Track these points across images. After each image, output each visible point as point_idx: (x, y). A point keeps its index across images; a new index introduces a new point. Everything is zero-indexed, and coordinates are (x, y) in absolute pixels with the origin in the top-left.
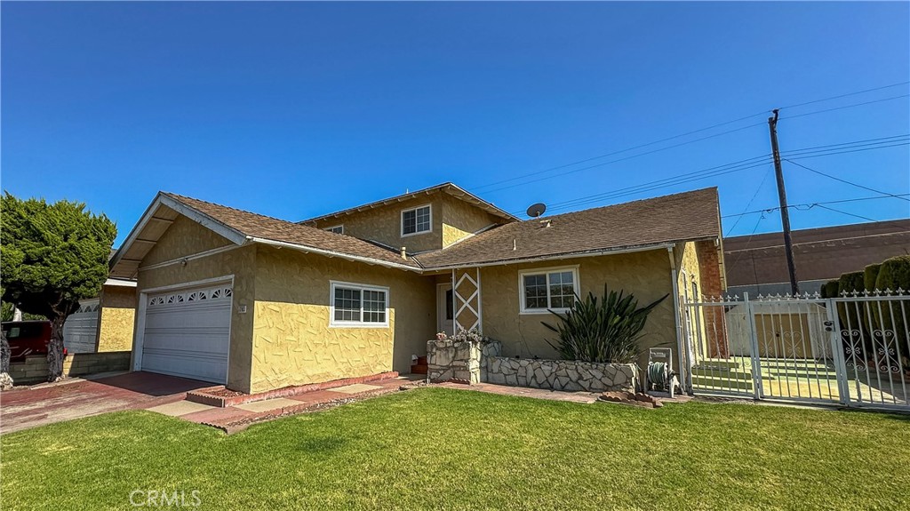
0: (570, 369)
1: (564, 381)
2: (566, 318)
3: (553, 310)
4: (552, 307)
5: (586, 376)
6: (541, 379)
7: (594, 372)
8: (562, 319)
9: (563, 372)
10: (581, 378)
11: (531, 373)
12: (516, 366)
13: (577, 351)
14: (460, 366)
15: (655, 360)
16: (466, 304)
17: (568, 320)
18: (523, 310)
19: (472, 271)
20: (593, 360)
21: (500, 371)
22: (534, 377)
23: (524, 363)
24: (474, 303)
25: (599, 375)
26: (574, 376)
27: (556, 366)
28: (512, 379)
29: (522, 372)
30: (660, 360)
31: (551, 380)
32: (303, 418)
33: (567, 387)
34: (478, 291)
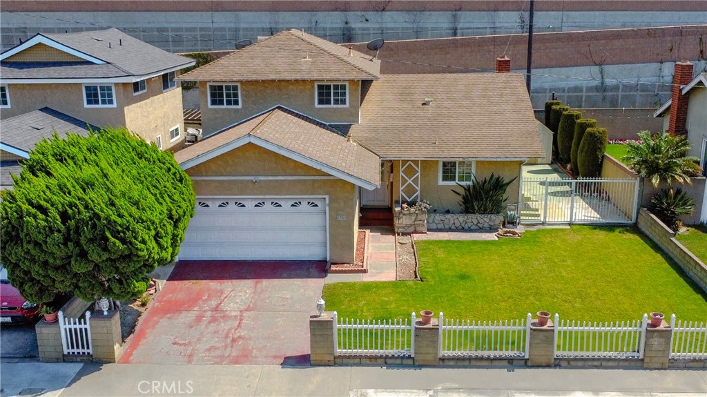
0: (474, 219)
1: (470, 225)
2: (466, 187)
3: (459, 183)
4: (459, 181)
5: (481, 221)
6: (457, 224)
7: (486, 219)
8: (465, 189)
9: (470, 220)
10: (479, 222)
11: (452, 222)
12: (443, 218)
13: (476, 208)
14: (419, 224)
15: (510, 210)
16: (410, 181)
17: (467, 189)
18: (441, 183)
19: (416, 162)
20: (484, 213)
21: (434, 222)
22: (454, 223)
23: (448, 216)
24: (415, 181)
25: (487, 220)
26: (475, 222)
27: (466, 217)
28: (441, 226)
29: (446, 221)
30: (514, 210)
31: (463, 225)
32: (430, 270)
33: (472, 228)
34: (419, 173)
